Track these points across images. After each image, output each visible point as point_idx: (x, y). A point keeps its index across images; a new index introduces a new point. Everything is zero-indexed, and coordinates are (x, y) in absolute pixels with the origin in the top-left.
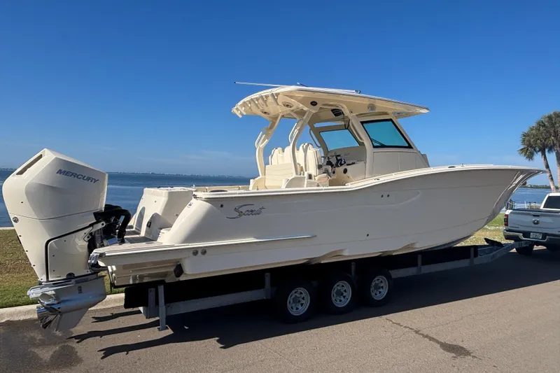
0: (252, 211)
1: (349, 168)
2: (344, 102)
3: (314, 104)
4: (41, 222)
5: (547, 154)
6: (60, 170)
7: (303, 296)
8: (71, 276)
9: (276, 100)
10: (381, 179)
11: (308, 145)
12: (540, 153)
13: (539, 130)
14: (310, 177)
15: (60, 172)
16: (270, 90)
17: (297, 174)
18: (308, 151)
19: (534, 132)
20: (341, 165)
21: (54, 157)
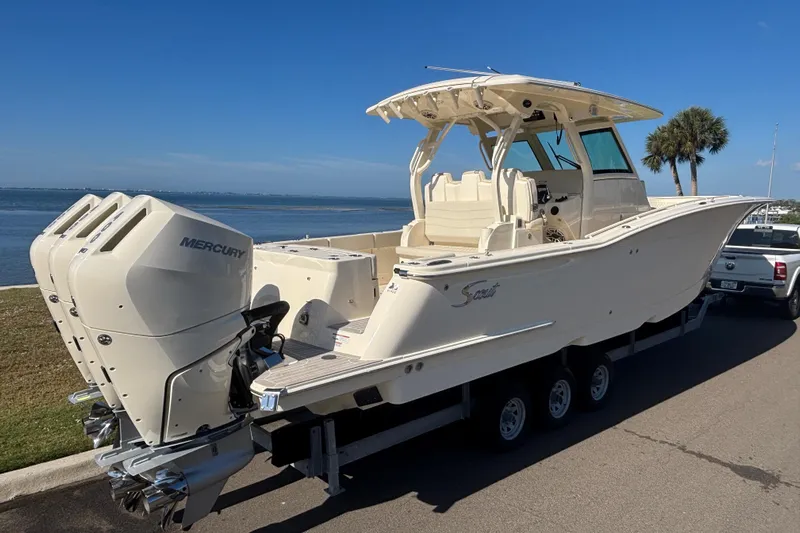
0: (484, 292)
1: (561, 206)
2: (564, 102)
3: (527, 104)
4: (158, 340)
5: (677, 164)
6: (186, 239)
7: (514, 409)
8: (203, 431)
9: (456, 99)
10: (633, 227)
11: (515, 171)
12: (668, 164)
13: (673, 132)
14: (520, 223)
15: (186, 242)
16: (472, 79)
17: (502, 220)
18: (516, 181)
19: (666, 134)
20: (547, 200)
21: (174, 213)
